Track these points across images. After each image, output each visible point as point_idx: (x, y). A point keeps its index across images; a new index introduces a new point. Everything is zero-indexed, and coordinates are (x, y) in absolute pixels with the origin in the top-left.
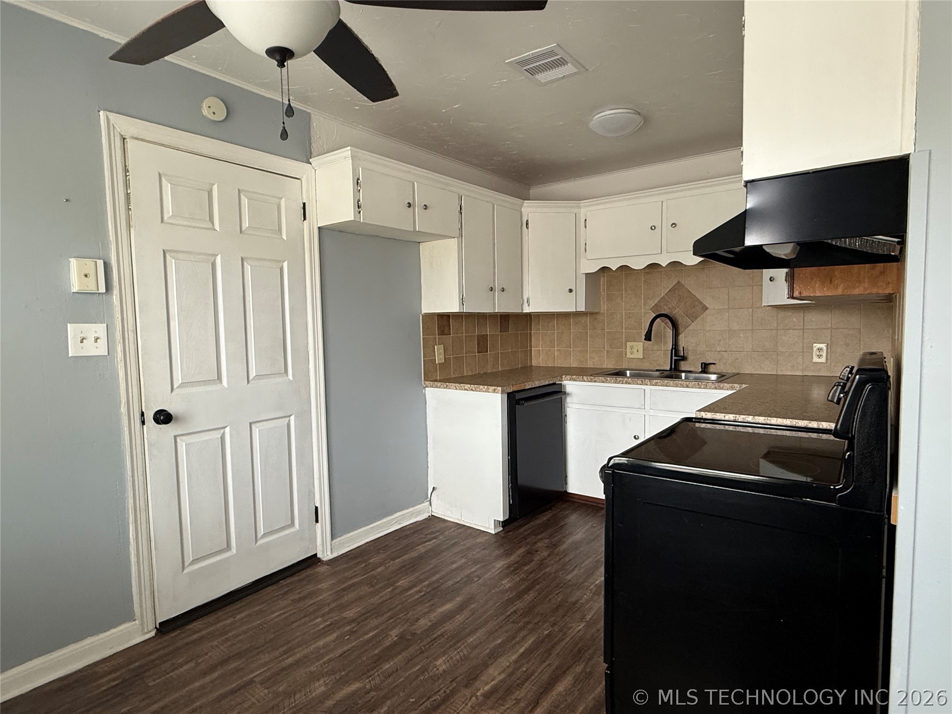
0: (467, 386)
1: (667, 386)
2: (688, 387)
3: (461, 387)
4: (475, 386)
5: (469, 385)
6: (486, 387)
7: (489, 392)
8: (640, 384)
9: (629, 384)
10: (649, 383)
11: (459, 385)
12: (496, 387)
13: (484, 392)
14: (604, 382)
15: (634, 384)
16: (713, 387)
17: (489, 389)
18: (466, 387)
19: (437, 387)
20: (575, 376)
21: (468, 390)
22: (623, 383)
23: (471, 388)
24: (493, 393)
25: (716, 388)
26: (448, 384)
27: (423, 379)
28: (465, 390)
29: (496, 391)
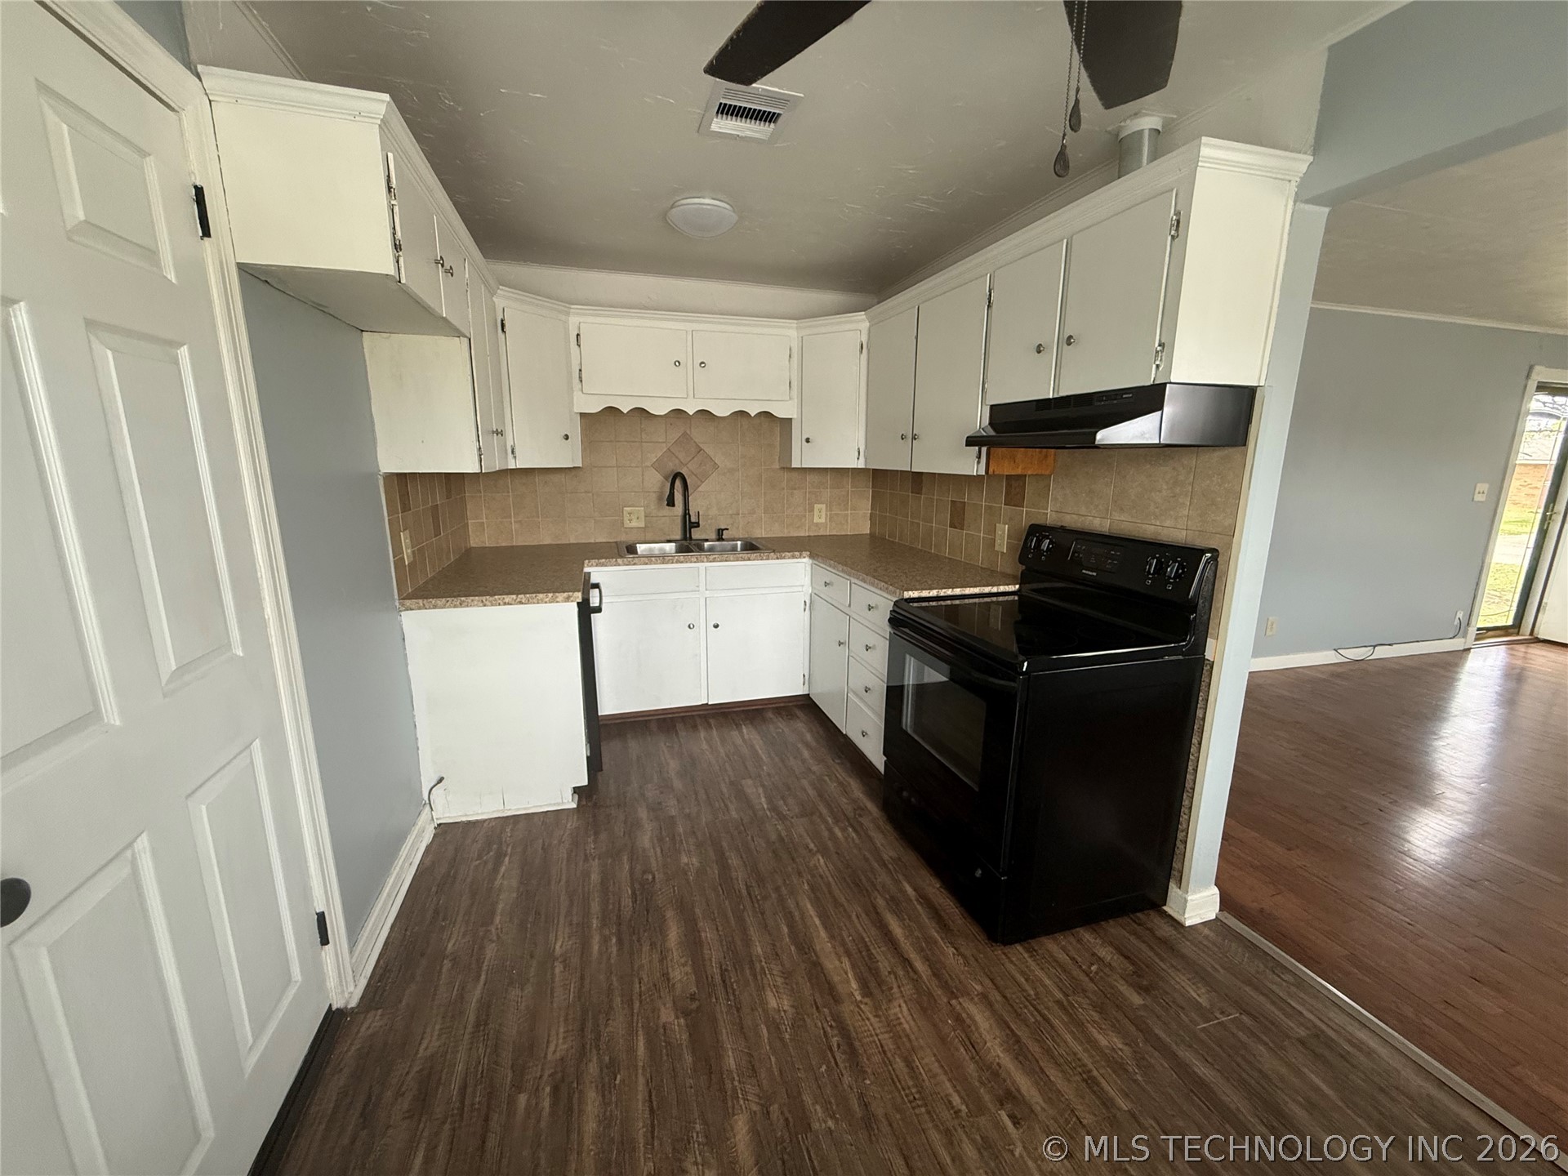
0: (508, 598)
1: (726, 561)
2: (749, 560)
3: (495, 600)
4: (528, 595)
5: (514, 596)
6: (550, 595)
7: (557, 602)
8: (695, 562)
9: (682, 562)
10: (705, 560)
11: (491, 599)
12: (571, 594)
13: (546, 603)
14: (647, 564)
15: (687, 562)
16: (775, 557)
17: (557, 597)
18: (506, 601)
19: (435, 607)
20: (604, 560)
21: (511, 604)
22: (672, 563)
23: (518, 600)
24: (565, 602)
25: (778, 558)
26: (463, 599)
27: (396, 597)
28: (505, 604)
29: (572, 599)
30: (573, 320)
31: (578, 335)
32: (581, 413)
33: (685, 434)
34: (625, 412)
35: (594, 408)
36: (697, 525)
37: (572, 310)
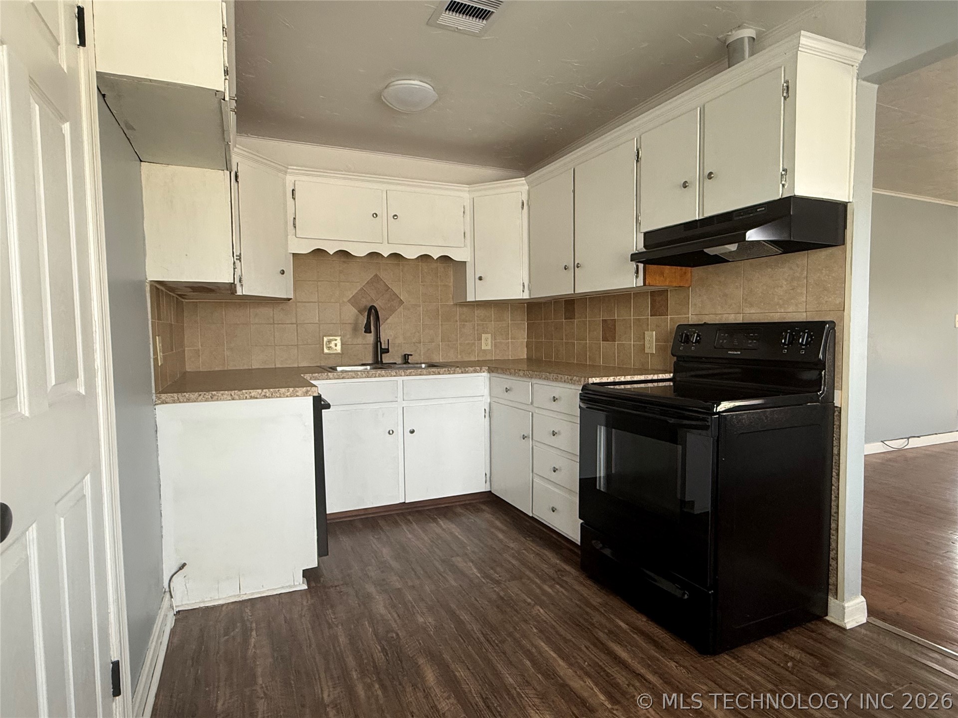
0: (254, 393)
1: (420, 375)
2: (439, 374)
3: (243, 394)
4: (271, 390)
5: (260, 391)
6: (291, 389)
7: (297, 396)
8: (394, 376)
9: (383, 376)
10: (403, 374)
11: (239, 393)
12: (309, 388)
13: (287, 396)
14: (354, 378)
15: (387, 376)
16: (460, 371)
17: (297, 392)
18: (252, 394)
19: (188, 401)
20: (317, 374)
21: (256, 398)
22: (375, 377)
23: (263, 394)
24: (304, 396)
25: (462, 373)
26: (214, 393)
27: (154, 391)
28: (251, 398)
29: (310, 393)
30: (290, 179)
31: (293, 190)
32: (293, 254)
33: (376, 276)
34: (331, 254)
35: (305, 249)
36: (387, 351)
37: (289, 170)
